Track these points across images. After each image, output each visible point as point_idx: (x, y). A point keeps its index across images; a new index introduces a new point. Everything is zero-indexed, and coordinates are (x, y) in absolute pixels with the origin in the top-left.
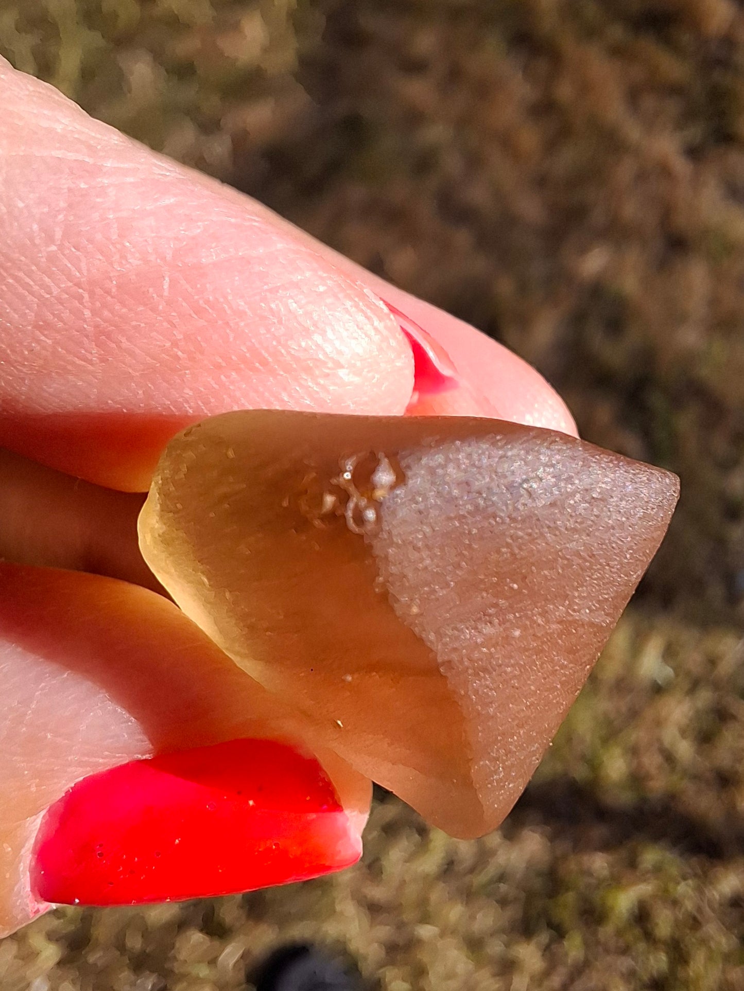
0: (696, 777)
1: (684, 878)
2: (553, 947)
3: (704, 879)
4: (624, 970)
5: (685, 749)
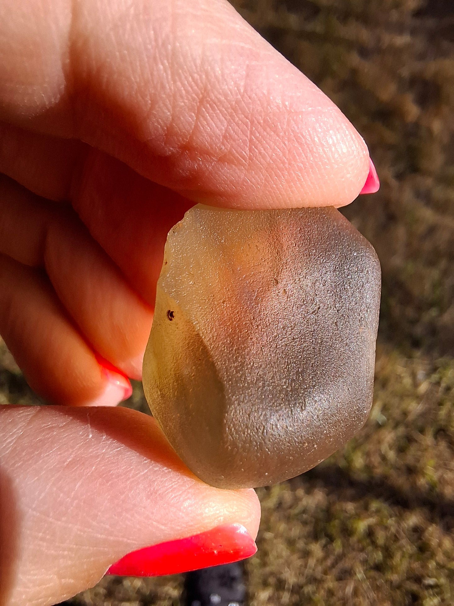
0: (398, 469)
1: (391, 517)
2: (328, 546)
3: (400, 518)
4: (362, 559)
5: (392, 455)
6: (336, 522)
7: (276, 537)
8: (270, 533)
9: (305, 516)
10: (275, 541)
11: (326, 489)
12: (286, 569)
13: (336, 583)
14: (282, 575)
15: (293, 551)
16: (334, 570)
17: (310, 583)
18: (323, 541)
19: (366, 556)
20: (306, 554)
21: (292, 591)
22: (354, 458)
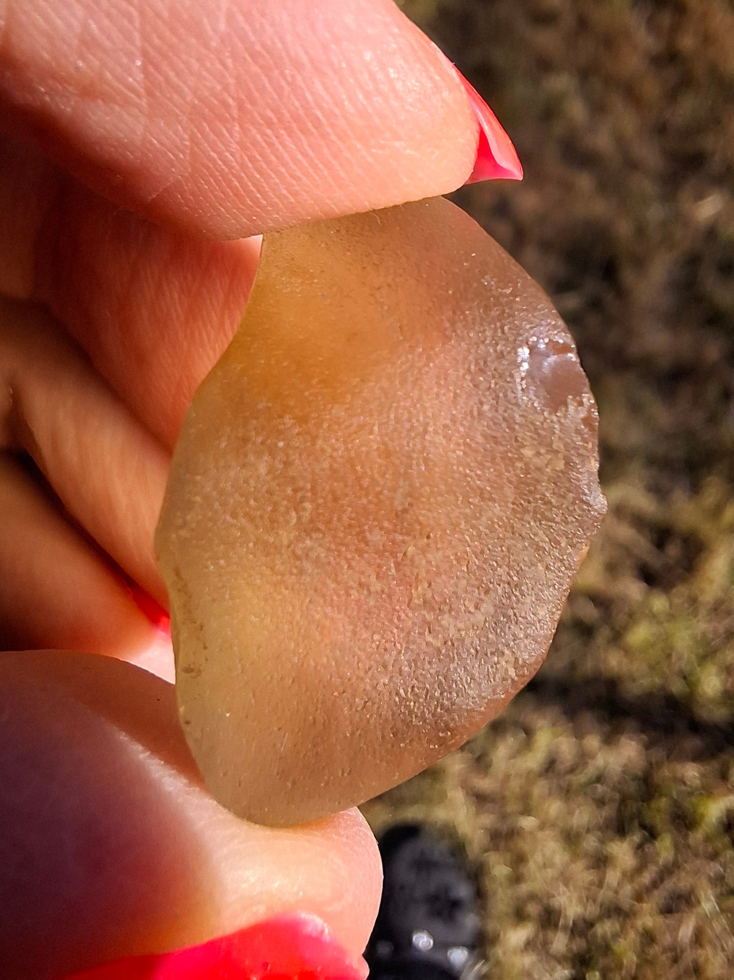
2: (645, 847)
4: (711, 874)
6: (663, 803)
7: (542, 827)
8: (531, 819)
9: (600, 788)
10: (540, 835)
11: (644, 737)
12: (562, 888)
13: (660, 920)
14: (554, 899)
15: (575, 856)
16: (656, 893)
17: (609, 917)
18: (636, 837)
19: (721, 870)
20: (601, 862)
21: (572, 931)
22: (702, 677)
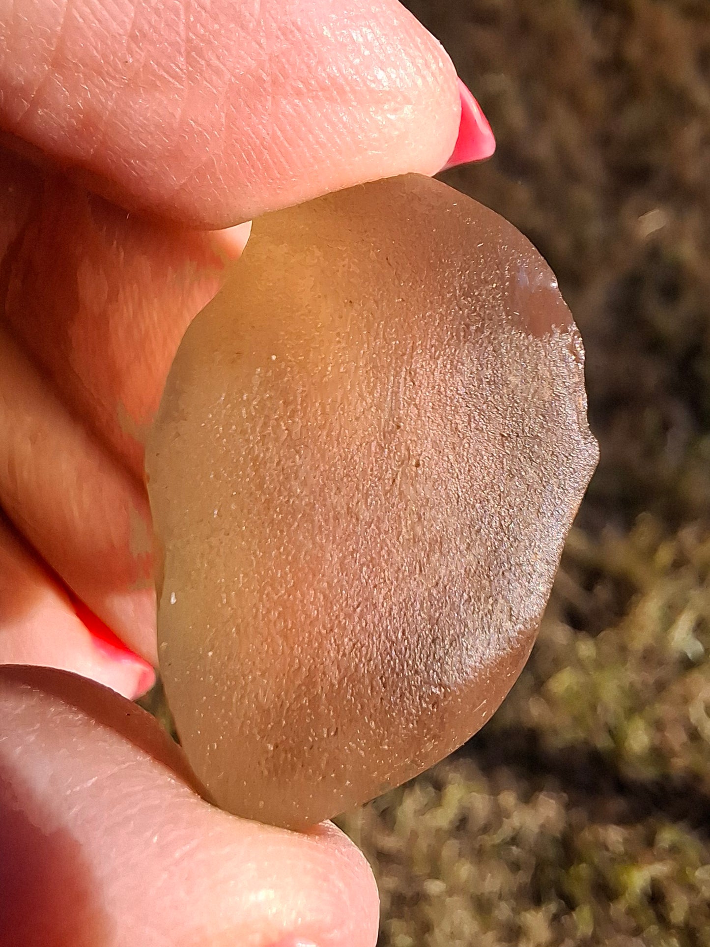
1: (703, 863)
2: (562, 918)
6: (583, 870)
7: (451, 892)
8: (439, 883)
9: (515, 850)
10: (448, 901)
11: (564, 795)
15: (486, 926)
18: (553, 907)
20: (514, 933)
22: (629, 732)
